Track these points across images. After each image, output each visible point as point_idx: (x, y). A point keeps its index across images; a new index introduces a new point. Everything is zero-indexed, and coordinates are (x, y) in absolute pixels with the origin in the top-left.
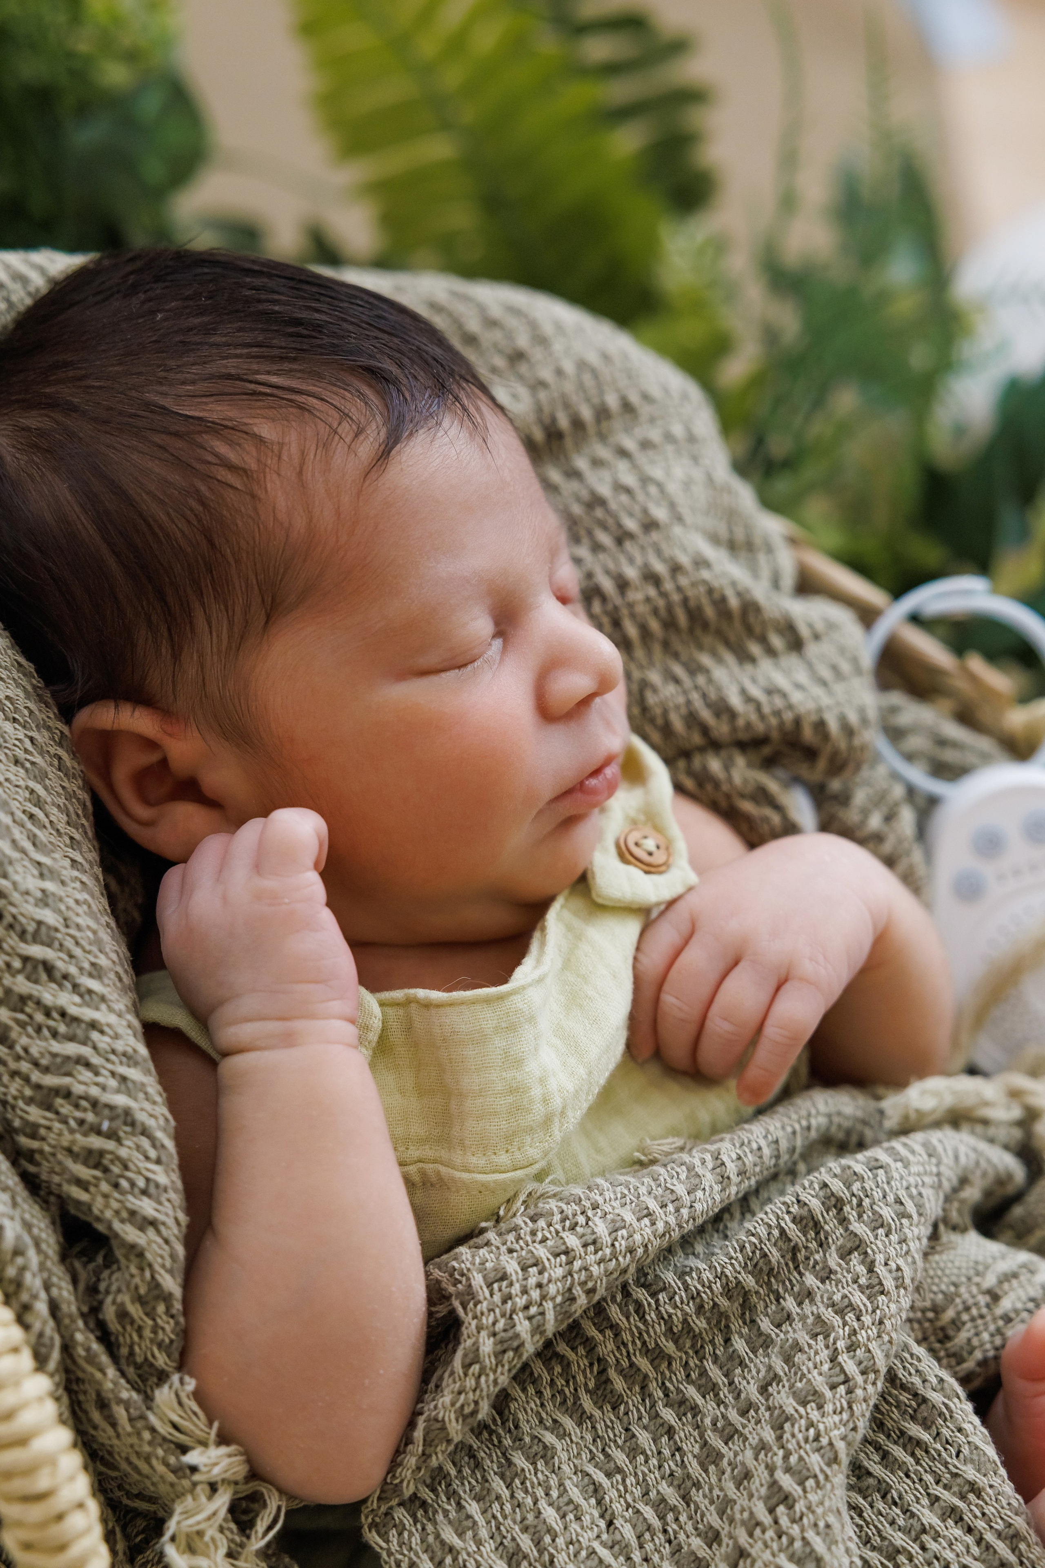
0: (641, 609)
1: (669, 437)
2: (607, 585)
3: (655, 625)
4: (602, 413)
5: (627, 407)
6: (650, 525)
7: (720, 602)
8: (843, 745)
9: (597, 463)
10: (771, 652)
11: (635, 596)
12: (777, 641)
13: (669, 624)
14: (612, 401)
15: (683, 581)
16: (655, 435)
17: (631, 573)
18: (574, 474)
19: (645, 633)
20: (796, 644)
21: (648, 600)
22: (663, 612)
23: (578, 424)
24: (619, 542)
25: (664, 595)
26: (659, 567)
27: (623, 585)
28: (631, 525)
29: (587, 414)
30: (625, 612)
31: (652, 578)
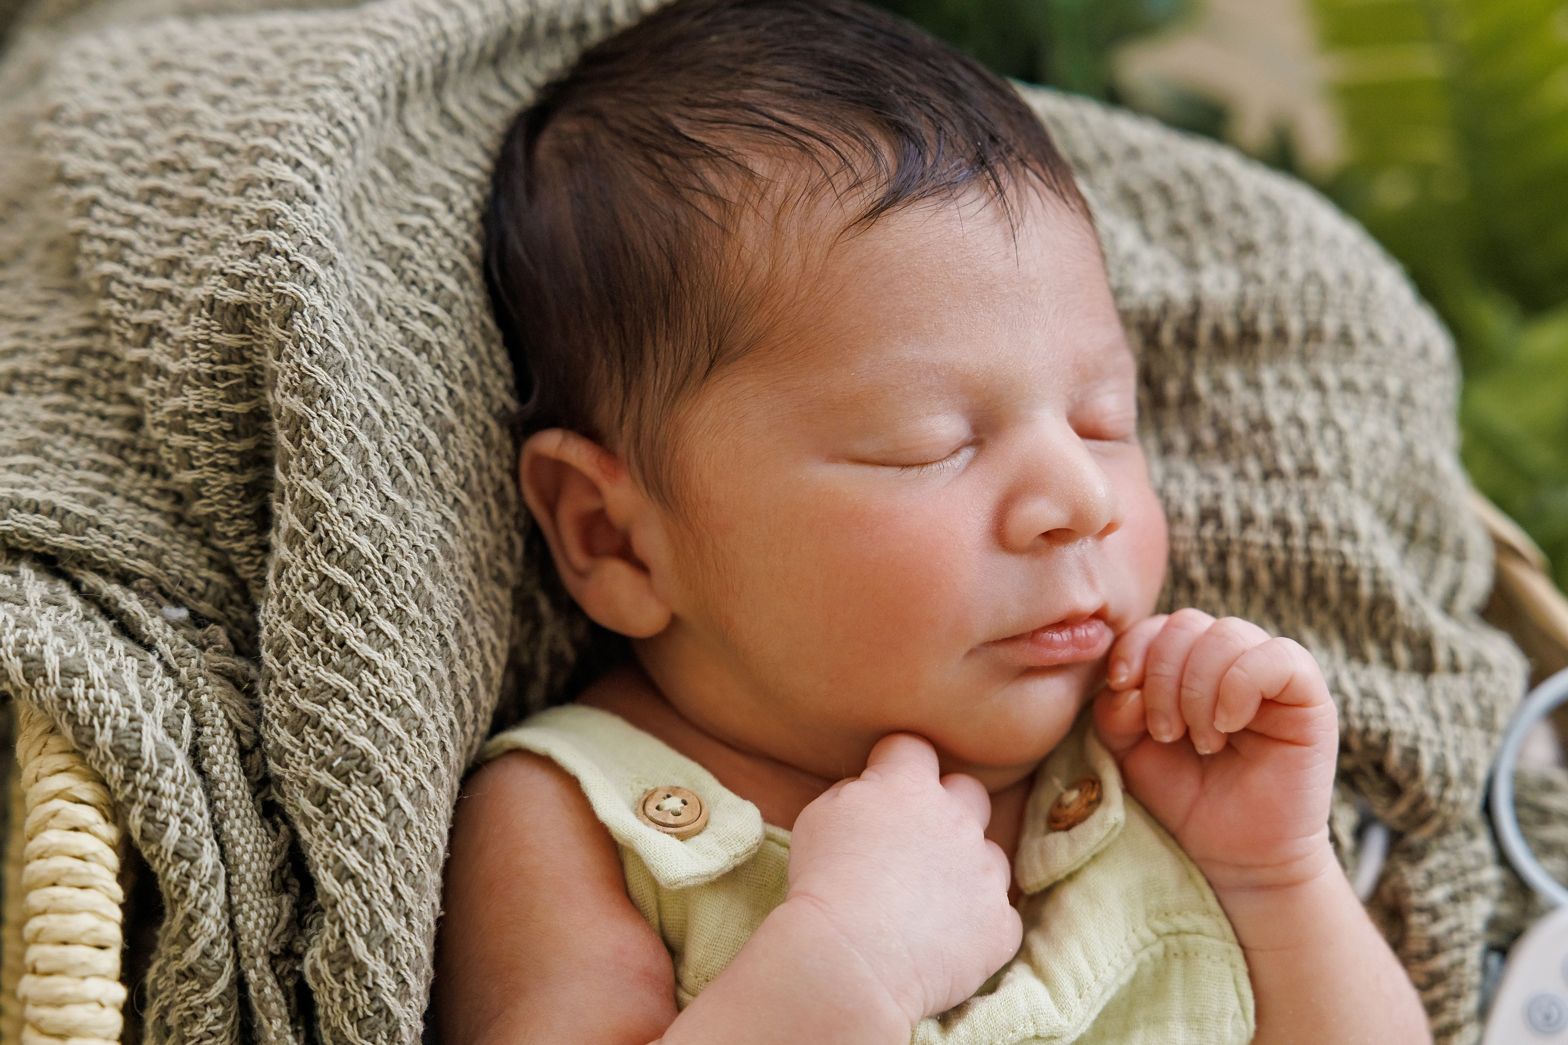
0: (1255, 553)
1: (1379, 388)
2: (1231, 514)
3: (1264, 577)
4: (1313, 333)
5: (1345, 337)
6: (1307, 471)
7: (1349, 584)
8: (1432, 790)
9: (1285, 383)
10: (1390, 661)
11: (1255, 536)
12: (1402, 654)
13: (1282, 582)
14: (1331, 325)
15: (1317, 544)
16: (1363, 379)
17: (1262, 511)
18: (1255, 385)
19: (1250, 579)
20: (1425, 666)
21: (1268, 547)
22: (1279, 567)
23: (1280, 334)
24: (1266, 476)
25: (1288, 549)
26: (1296, 519)
27: (1247, 520)
28: (1286, 463)
29: (1295, 326)
30: (1236, 548)
31: (1282, 525)
